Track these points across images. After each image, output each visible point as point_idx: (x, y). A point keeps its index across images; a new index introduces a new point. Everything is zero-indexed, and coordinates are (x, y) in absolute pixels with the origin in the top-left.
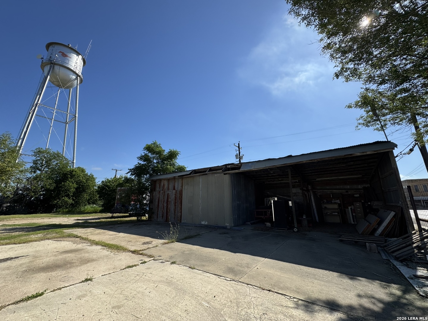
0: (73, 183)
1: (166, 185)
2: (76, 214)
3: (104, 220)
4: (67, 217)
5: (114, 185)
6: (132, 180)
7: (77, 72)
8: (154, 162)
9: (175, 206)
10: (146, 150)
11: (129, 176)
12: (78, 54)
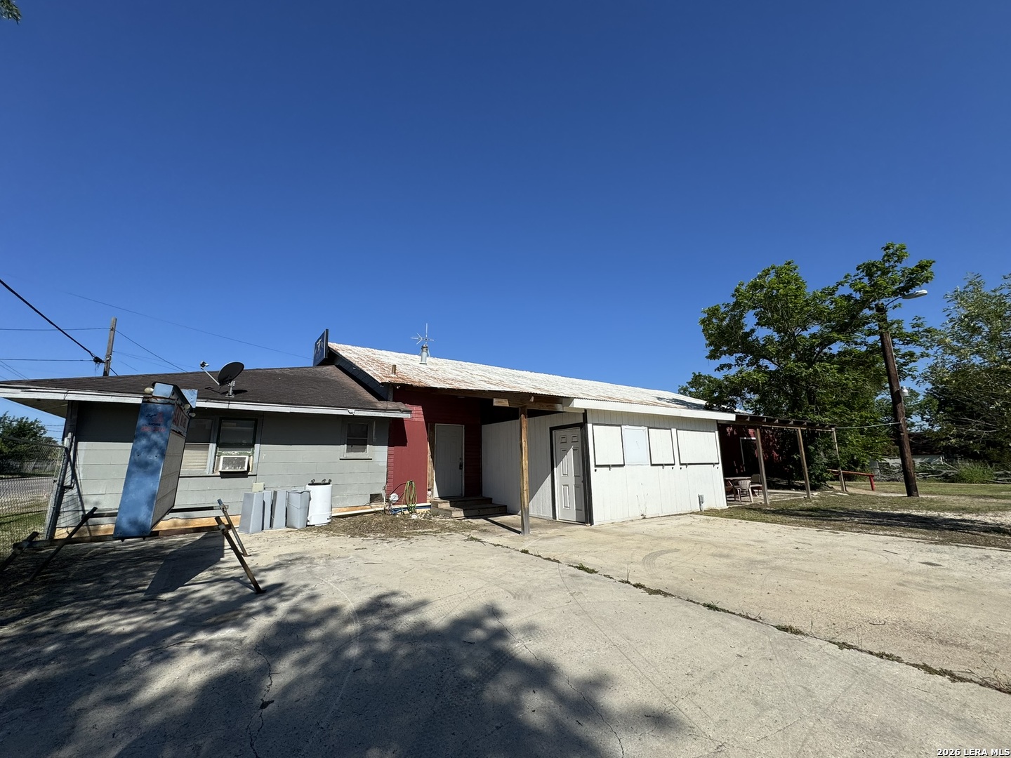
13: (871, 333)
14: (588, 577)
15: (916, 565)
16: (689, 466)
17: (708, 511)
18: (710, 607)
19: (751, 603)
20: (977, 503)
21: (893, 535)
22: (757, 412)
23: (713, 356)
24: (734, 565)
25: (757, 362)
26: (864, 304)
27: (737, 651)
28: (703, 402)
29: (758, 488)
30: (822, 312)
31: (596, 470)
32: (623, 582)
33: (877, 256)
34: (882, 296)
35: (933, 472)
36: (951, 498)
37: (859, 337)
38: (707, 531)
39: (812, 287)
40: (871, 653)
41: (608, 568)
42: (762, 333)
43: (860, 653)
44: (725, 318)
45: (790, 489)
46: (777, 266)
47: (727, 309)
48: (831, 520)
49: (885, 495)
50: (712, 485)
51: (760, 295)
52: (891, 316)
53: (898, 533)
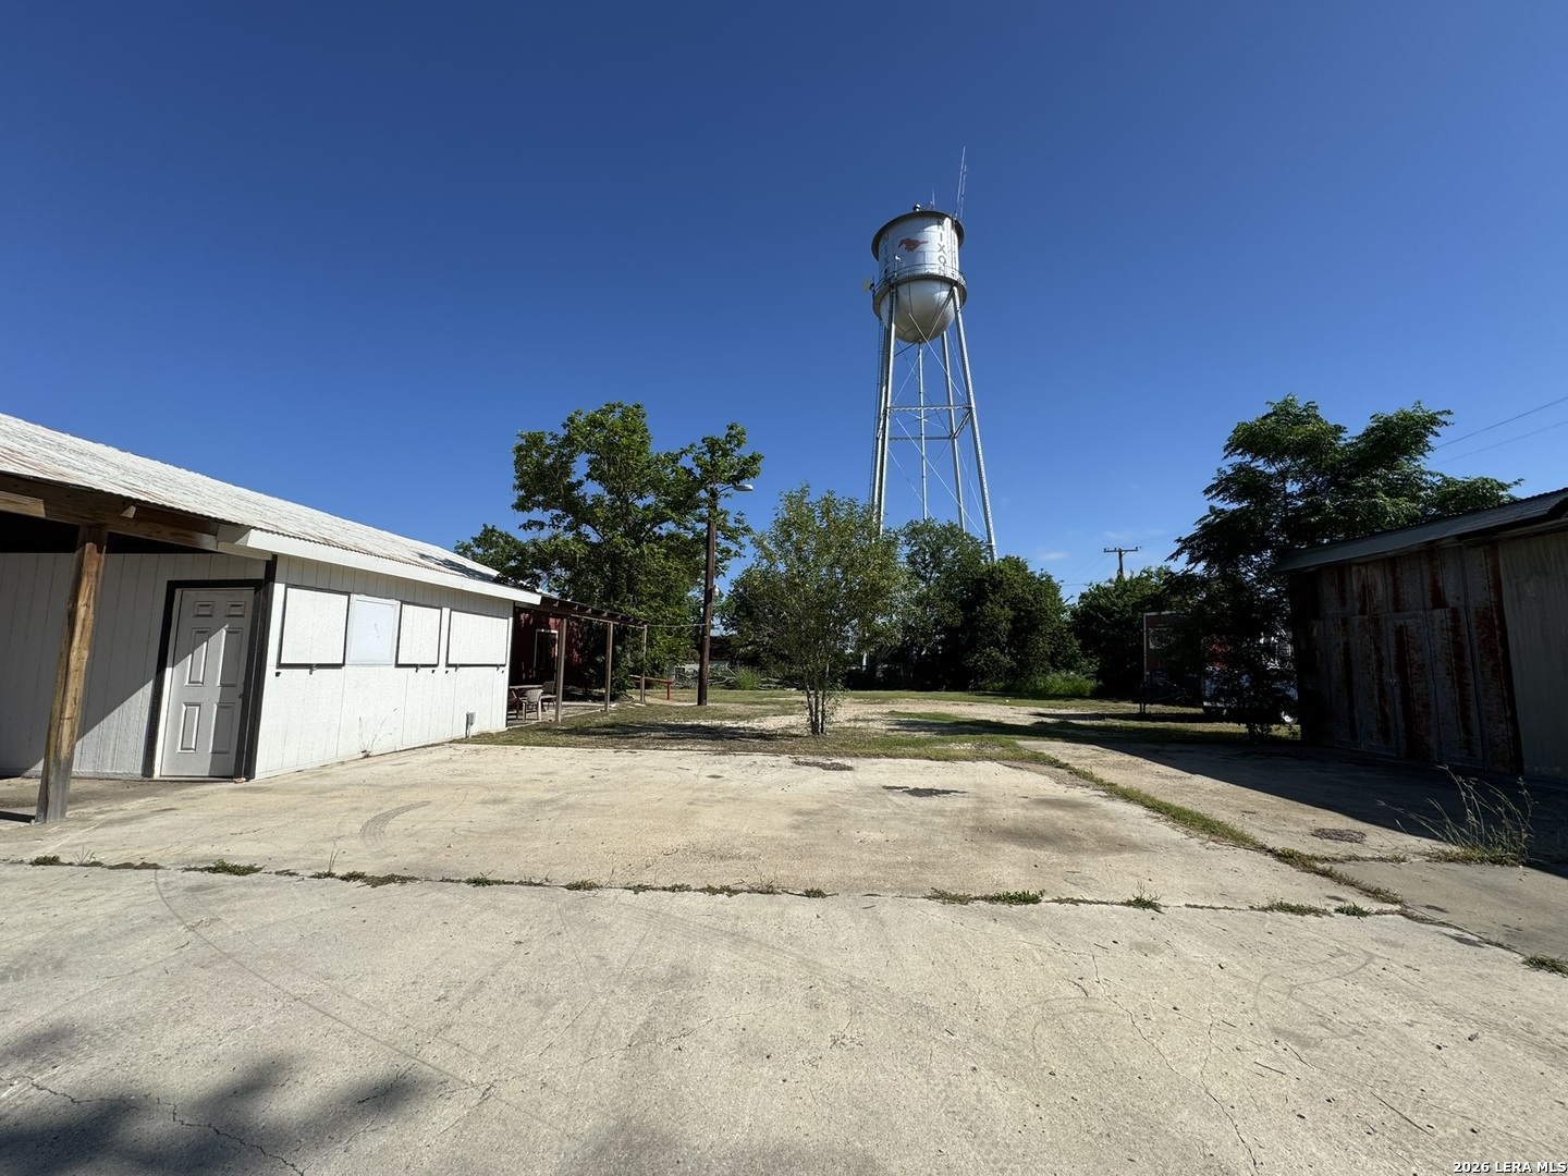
0: (1002, 607)
1: (1380, 587)
2: (1027, 698)
3: (1117, 723)
4: (1007, 704)
5: (1125, 606)
6: (1203, 582)
7: (949, 275)
8: (1288, 491)
9: (1462, 686)
10: (1240, 450)
11: (1179, 566)
12: (938, 217)
13: (701, 520)
14: (236, 884)
15: (704, 781)
16: (461, 669)
17: (478, 736)
18: (477, 882)
19: (534, 862)
20: (748, 709)
21: (685, 750)
22: (564, 596)
23: (521, 506)
24: (513, 813)
25: (577, 527)
26: (701, 483)
27: (515, 937)
28: (495, 573)
29: (549, 700)
30: (662, 480)
31: (278, 674)
32: (319, 876)
33: (721, 435)
34: (718, 479)
35: (719, 679)
36: (730, 706)
37: (690, 520)
38: (475, 767)
39: (656, 449)
40: (664, 889)
41: (286, 856)
42: (592, 490)
43: (653, 892)
44: (549, 454)
45: (586, 701)
46: (625, 405)
47: (554, 442)
48: (628, 738)
49: (678, 704)
50: (489, 695)
51: (599, 436)
52: (722, 504)
53: (689, 747)
